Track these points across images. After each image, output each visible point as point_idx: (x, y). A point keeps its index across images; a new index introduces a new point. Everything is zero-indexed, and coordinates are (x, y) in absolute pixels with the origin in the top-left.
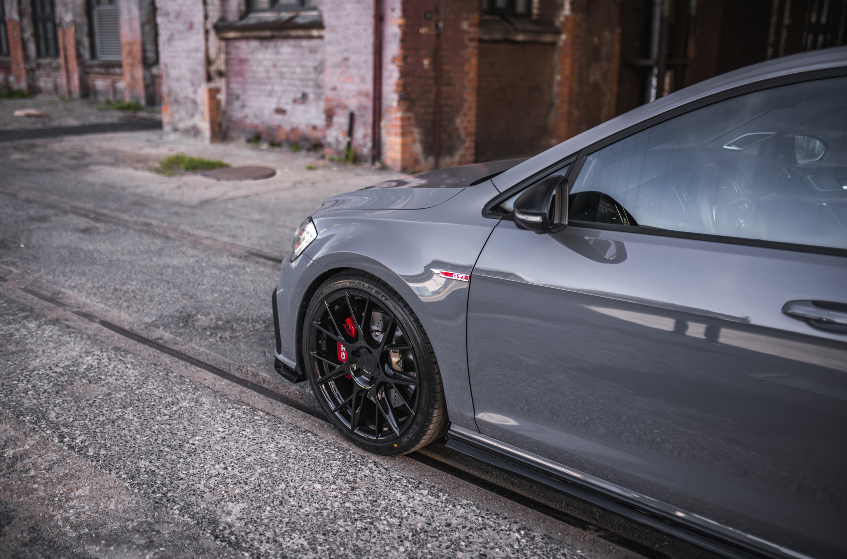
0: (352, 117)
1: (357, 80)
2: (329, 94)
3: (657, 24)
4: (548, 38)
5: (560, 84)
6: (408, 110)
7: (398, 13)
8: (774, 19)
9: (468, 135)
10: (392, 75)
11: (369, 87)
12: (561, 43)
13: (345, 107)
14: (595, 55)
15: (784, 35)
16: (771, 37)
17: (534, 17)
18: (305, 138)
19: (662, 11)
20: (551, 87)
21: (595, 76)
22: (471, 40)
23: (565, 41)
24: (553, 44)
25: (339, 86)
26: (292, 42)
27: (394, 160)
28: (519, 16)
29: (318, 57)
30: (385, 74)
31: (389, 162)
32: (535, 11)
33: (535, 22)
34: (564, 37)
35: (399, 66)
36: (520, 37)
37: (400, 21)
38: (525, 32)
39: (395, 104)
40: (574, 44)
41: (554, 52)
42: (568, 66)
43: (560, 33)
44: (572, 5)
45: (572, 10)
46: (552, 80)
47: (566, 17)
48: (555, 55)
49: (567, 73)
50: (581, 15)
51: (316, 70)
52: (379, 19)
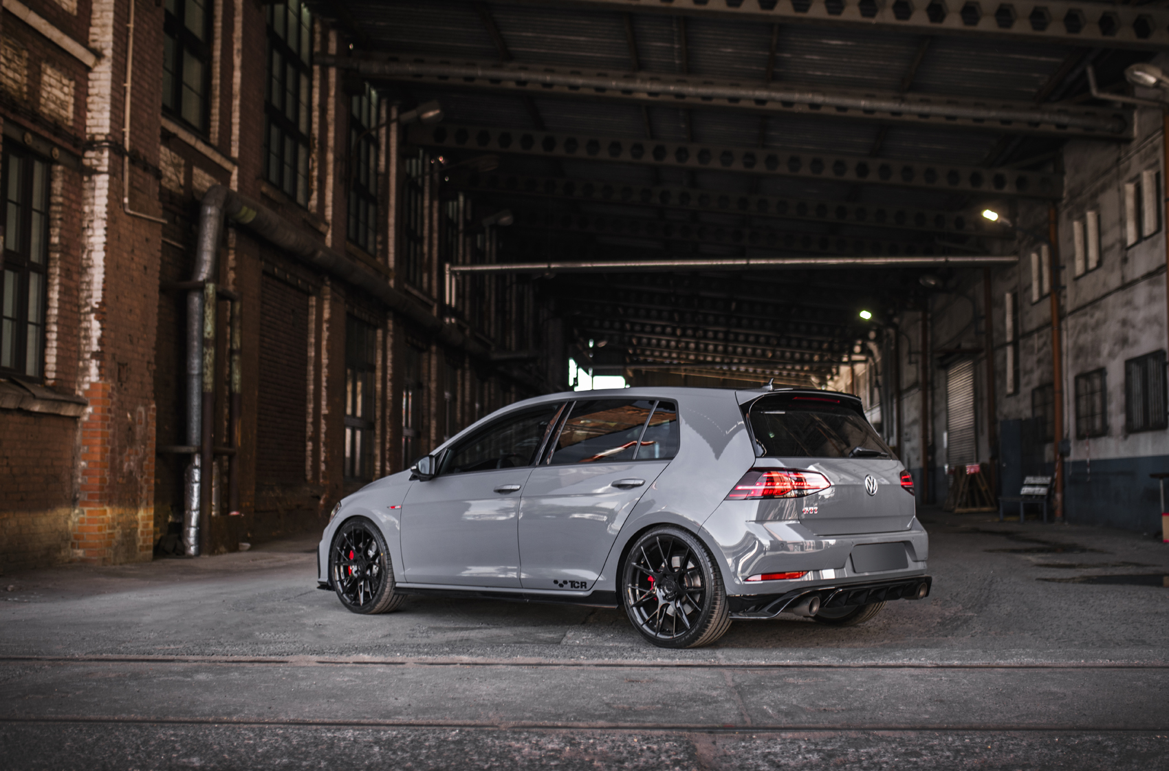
3: (195, 401)
4: (70, 411)
5: (85, 472)
8: (311, 406)
12: (85, 418)
14: (128, 435)
16: (310, 429)
17: (50, 382)
19: (202, 384)
20: (72, 477)
21: (129, 464)
23: (91, 415)
24: (75, 419)
28: (31, 380)
32: (51, 375)
33: (51, 389)
34: (89, 410)
36: (37, 408)
38: (43, 400)
40: (104, 419)
41: (76, 429)
42: (97, 449)
43: (85, 405)
44: (100, 368)
45: (101, 375)
46: (74, 467)
47: (92, 384)
48: (79, 433)
49: (98, 458)
50: (110, 383)
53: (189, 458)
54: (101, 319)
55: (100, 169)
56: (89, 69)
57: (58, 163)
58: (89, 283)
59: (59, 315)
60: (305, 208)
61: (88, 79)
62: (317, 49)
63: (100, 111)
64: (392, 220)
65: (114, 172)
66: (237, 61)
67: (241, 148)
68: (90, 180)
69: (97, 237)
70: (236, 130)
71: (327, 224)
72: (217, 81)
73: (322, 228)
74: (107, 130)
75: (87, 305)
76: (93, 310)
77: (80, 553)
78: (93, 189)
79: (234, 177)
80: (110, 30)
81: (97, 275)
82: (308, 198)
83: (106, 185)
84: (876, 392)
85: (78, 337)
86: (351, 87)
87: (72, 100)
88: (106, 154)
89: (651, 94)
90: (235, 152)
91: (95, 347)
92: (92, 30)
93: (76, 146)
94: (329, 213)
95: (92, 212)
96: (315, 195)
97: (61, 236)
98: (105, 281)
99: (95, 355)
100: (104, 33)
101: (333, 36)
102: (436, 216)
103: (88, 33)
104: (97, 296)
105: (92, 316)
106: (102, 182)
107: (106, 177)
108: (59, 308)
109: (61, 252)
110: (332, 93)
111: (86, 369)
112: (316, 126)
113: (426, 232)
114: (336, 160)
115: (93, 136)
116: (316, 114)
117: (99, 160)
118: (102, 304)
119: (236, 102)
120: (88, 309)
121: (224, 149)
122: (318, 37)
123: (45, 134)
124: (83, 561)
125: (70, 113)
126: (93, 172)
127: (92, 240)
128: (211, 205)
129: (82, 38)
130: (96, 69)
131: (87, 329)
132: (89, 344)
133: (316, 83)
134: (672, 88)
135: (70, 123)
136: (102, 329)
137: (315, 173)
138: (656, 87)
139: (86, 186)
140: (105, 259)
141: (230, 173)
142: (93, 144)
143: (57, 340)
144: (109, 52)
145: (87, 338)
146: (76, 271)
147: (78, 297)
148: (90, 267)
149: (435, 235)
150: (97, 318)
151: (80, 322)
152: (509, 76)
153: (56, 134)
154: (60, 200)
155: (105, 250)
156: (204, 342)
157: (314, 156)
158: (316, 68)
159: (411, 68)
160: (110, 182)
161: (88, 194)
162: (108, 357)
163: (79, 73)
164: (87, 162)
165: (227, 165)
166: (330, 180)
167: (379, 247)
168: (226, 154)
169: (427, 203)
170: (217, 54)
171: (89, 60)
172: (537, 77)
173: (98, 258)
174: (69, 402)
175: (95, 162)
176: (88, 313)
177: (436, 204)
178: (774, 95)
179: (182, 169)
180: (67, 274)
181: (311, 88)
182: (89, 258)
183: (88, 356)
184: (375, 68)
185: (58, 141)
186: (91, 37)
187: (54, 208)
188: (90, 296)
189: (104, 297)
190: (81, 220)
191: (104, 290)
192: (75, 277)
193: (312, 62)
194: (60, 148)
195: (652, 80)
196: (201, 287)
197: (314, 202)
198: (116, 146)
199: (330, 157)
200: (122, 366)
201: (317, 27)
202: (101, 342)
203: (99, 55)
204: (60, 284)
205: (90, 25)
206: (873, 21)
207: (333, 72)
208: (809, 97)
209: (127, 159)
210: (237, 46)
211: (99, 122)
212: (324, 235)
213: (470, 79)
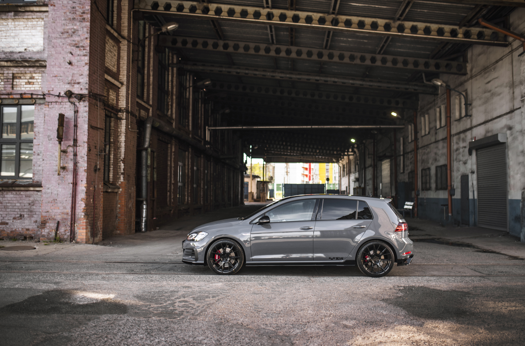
0: (58, 223)
1: (61, 208)
2: (44, 214)
3: (144, 184)
4: (116, 191)
5: (119, 208)
6: (87, 219)
7: (85, 182)
8: (169, 181)
9: (101, 229)
10: (81, 206)
11: (69, 210)
12: (120, 192)
13: (54, 219)
14: (130, 197)
15: (172, 187)
16: (168, 188)
17: (111, 182)
18: (21, 235)
19: (147, 179)
20: (116, 209)
21: (130, 205)
22: (102, 192)
23: (121, 191)
24: (117, 193)
25: (50, 211)
26: (14, 193)
27: (82, 239)
29: (32, 199)
30: (77, 205)
31: (79, 240)
32: (111, 180)
33: (112, 184)
34: (121, 190)
35: (85, 202)
36: (110, 191)
37: (86, 185)
38: (110, 188)
39: (83, 217)
40: (125, 192)
41: (117, 195)
42: (123, 201)
43: (119, 188)
44: (124, 177)
45: (124, 179)
46: (116, 206)
47: (121, 182)
48: (118, 197)
49: (123, 204)
50: (126, 181)
51: (29, 204)
52: (75, 184)
53: (142, 202)
54: (124, 163)
55: (123, 118)
56: (119, 88)
57: (112, 117)
58: (120, 152)
59: (113, 162)
60: (167, 116)
61: (119, 91)
62: (170, 62)
63: (123, 101)
64: (191, 114)
65: (127, 119)
66: (151, 73)
67: (153, 101)
68: (120, 121)
69: (122, 138)
70: (151, 96)
71: (173, 120)
72: (146, 81)
73: (172, 121)
74: (125, 106)
75: (120, 159)
76: (121, 160)
77: (118, 232)
78: (121, 124)
79: (151, 111)
80: (126, 76)
81: (123, 150)
82: (168, 112)
83: (125, 123)
84: (357, 166)
85: (117, 168)
86: (181, 73)
87: (115, 98)
88: (125, 113)
89: (281, 77)
90: (151, 103)
91: (122, 171)
92: (120, 76)
93: (116, 112)
94: (174, 116)
95: (121, 131)
96: (170, 110)
97: (113, 139)
98: (125, 152)
99: (122, 174)
100: (124, 77)
101: (175, 57)
102: (203, 109)
103: (119, 77)
104: (123, 156)
105: (121, 162)
106: (124, 122)
107: (125, 121)
108: (113, 160)
109: (113, 144)
110: (175, 76)
111: (120, 178)
112: (170, 88)
113: (200, 116)
114: (176, 98)
115: (121, 108)
116: (170, 83)
117: (123, 115)
118: (124, 158)
119: (151, 87)
120: (120, 160)
121: (147, 102)
122: (171, 58)
123: (110, 110)
124: (119, 234)
125: (115, 102)
126: (121, 119)
127: (121, 139)
128: (148, 123)
129: (117, 79)
130: (121, 88)
131: (120, 166)
132: (121, 170)
133: (170, 73)
134: (288, 76)
135: (115, 105)
136: (124, 166)
137: (170, 103)
138: (283, 75)
139: (119, 123)
140: (125, 145)
141: (149, 110)
142: (121, 110)
143: (113, 170)
144: (125, 83)
145: (120, 168)
146: (117, 148)
147: (117, 156)
148: (120, 147)
149: (203, 116)
150: (123, 163)
151: (118, 164)
152: (234, 71)
153: (112, 109)
154: (113, 128)
155: (125, 142)
156: (147, 166)
157: (169, 98)
158: (170, 68)
159: (201, 68)
160: (126, 122)
161: (119, 125)
162: (126, 174)
163: (117, 89)
164: (119, 116)
165: (149, 107)
166: (174, 105)
167: (187, 124)
169: (200, 105)
170: (146, 72)
171: (120, 85)
172: (242, 71)
173: (123, 145)
174: (116, 188)
175: (121, 116)
176: (120, 161)
177: (203, 105)
178: (322, 78)
180: (115, 150)
181: (168, 75)
182: (120, 145)
183: (120, 174)
184: (189, 67)
185: (113, 111)
186: (120, 78)
187: (111, 131)
188: (121, 156)
189: (125, 156)
190: (118, 133)
191: (125, 154)
192: (116, 150)
193: (169, 66)
194: (113, 113)
195: (281, 72)
196: (146, 149)
197: (169, 113)
198: (127, 112)
199: (174, 97)
200: (129, 176)
201: (170, 54)
202: (124, 170)
203: (122, 84)
204: (113, 153)
205: (119, 75)
206: (353, 63)
207: (175, 69)
208: (333, 79)
209: (130, 114)
210: (151, 68)
211: (123, 104)
212: (172, 124)
213: (221, 71)
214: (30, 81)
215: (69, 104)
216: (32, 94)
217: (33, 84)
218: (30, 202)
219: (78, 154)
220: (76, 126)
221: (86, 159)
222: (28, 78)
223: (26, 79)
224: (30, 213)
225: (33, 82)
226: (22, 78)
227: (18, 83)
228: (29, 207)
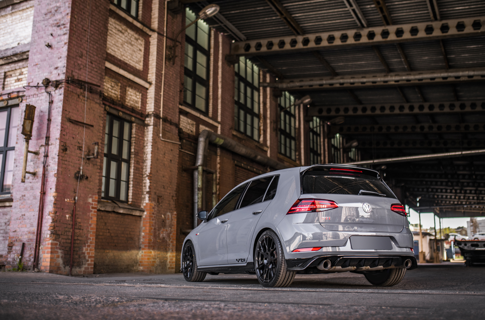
0: (24, 245)
1: (28, 226)
2: (12, 234)
3: (196, 212)
4: (137, 213)
5: (144, 237)
6: (55, 240)
7: (54, 190)
9: (90, 257)
10: (48, 221)
11: (35, 229)
12: (144, 217)
13: (21, 241)
14: (163, 224)
17: (130, 203)
19: (198, 205)
20: (139, 239)
21: (163, 234)
22: (93, 208)
23: (146, 215)
24: (140, 217)
25: (18, 230)
27: (46, 267)
28: (122, 202)
29: (8, 217)
30: (44, 221)
31: (43, 268)
32: (130, 200)
33: (130, 205)
34: (145, 213)
35: (52, 216)
36: (121, 211)
37: (54, 194)
38: (124, 208)
39: (48, 236)
40: (150, 216)
41: (140, 221)
42: (148, 228)
43: (143, 211)
44: (149, 197)
45: (149, 200)
46: (140, 235)
47: (147, 204)
48: (142, 222)
49: (148, 231)
50: (153, 204)
51: (6, 224)
52: (43, 193)
54: (150, 179)
55: (150, 124)
56: (147, 89)
57: (134, 122)
58: (146, 166)
59: (134, 178)
60: (258, 142)
61: (147, 93)
62: (261, 81)
63: (151, 103)
64: (302, 146)
65: (155, 125)
66: (220, 85)
67: (222, 118)
68: (147, 128)
69: (149, 149)
70: (219, 111)
71: (267, 147)
72: (211, 93)
73: (265, 148)
74: (153, 110)
75: (145, 174)
76: (147, 176)
77: (141, 268)
78: (148, 132)
79: (219, 129)
80: (154, 74)
81: (149, 163)
82: (259, 137)
83: (152, 130)
85: (142, 186)
86: (277, 94)
87: (140, 100)
88: (152, 118)
89: (396, 81)
90: (219, 119)
91: (148, 190)
92: (149, 75)
93: (141, 116)
94: (268, 143)
95: (147, 140)
96: (262, 136)
97: (135, 149)
98: (151, 165)
99: (148, 193)
100: (152, 76)
101: (268, 76)
102: (326, 145)
103: (147, 76)
104: (148, 171)
105: (147, 178)
106: (151, 129)
107: (152, 127)
108: (134, 175)
109: (135, 154)
110: (268, 97)
111: (145, 198)
112: (261, 110)
113: (322, 152)
114: (271, 123)
115: (148, 112)
116: (261, 105)
117: (150, 121)
118: (150, 173)
119: (220, 101)
120: (146, 176)
121: (215, 118)
122: (261, 77)
123: (128, 112)
124: (142, 271)
125: (139, 105)
126: (148, 125)
127: (147, 150)
128: (201, 137)
129: (146, 80)
130: (150, 89)
131: (145, 183)
132: (146, 189)
133: (261, 94)
134: (404, 78)
135: (140, 109)
136: (150, 183)
137: (262, 128)
138: (397, 78)
139: (146, 131)
140: (152, 157)
141: (217, 127)
142: (148, 116)
143: (133, 187)
144: (154, 82)
145: (145, 186)
146: (140, 162)
147: (142, 172)
148: (146, 160)
149: (327, 153)
150: (148, 179)
151: (143, 180)
152: (337, 82)
153: (132, 112)
154: (134, 136)
155: (152, 153)
156: (199, 189)
157: (261, 121)
158: (261, 88)
159: (298, 84)
160: (154, 128)
161: (146, 133)
162: (153, 193)
163: (144, 91)
164: (146, 122)
165: (216, 124)
166: (268, 130)
167: (297, 157)
168: (215, 120)
169: (322, 140)
170: (211, 83)
171: (147, 85)
172: (348, 81)
173: (149, 156)
174: (136, 210)
175: (149, 122)
176: (145, 177)
177: (326, 140)
178: (450, 74)
179: (195, 126)
180: (137, 162)
181: (259, 96)
182: (146, 157)
183: (145, 193)
184: (284, 85)
185: (133, 114)
186: (149, 78)
187: (132, 139)
188: (146, 171)
189: (151, 171)
190: (144, 143)
191: (151, 168)
192: (141, 164)
193: (259, 86)
194: (135, 117)
195: (396, 75)
196: (197, 169)
197: (262, 139)
198: (157, 116)
199: (268, 121)
200: (159, 197)
201: (261, 73)
202: (150, 188)
203: (150, 84)
204: (134, 166)
205: (148, 73)
207: (268, 89)
208: (466, 73)
209: (161, 120)
210: (220, 80)
211: (150, 108)
212: (266, 152)
213: (321, 85)
214: (20, 77)
215: (45, 94)
216: (18, 92)
217: (22, 81)
218: (7, 220)
219: (49, 154)
220: (49, 120)
221: (57, 160)
222: (18, 74)
223: (16, 76)
224: (4, 235)
225: (22, 79)
226: (13, 75)
227: (9, 83)
228: (4, 227)
